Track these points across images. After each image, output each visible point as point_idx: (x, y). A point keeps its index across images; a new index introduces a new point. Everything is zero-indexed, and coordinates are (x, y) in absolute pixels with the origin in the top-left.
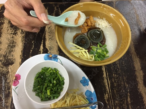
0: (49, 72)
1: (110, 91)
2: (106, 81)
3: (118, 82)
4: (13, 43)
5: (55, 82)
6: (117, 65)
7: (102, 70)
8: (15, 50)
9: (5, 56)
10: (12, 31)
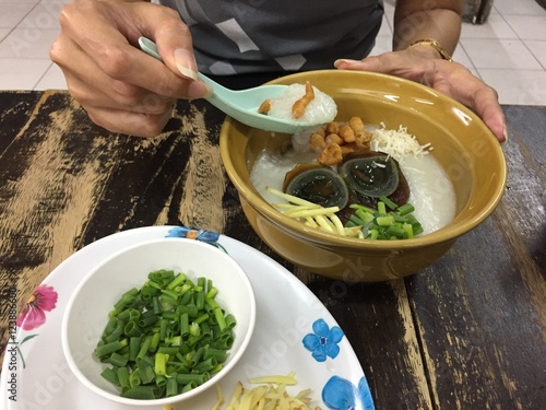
0: (177, 289)
1: (437, 402)
2: (414, 358)
3: (469, 369)
4: (58, 198)
5: (195, 328)
6: (461, 301)
7: (399, 316)
8: (59, 220)
9: (15, 237)
10: (67, 163)
